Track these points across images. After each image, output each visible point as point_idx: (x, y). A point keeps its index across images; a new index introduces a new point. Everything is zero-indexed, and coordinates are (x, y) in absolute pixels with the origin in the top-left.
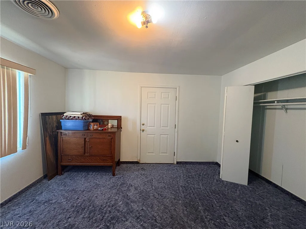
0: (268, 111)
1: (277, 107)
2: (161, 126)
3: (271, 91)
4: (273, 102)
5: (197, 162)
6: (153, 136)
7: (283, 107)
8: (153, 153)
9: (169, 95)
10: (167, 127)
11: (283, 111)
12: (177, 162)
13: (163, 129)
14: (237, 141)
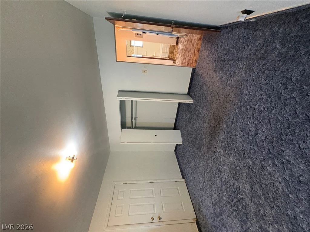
0: (137, 126)
1: (135, 121)
2: (152, 196)
3: (126, 125)
4: (132, 122)
5: (178, 163)
6: (163, 204)
7: (135, 119)
8: (181, 203)
9: (121, 191)
10: (153, 190)
11: (137, 119)
12: (183, 178)
13: (155, 194)
14: (156, 136)
